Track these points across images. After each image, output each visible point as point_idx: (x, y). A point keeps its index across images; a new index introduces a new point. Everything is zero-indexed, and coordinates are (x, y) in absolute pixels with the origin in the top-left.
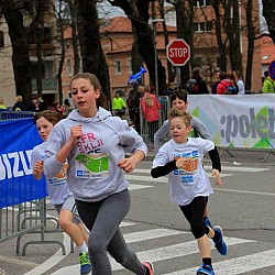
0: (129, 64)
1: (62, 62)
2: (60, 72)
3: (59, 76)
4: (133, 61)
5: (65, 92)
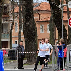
0: (48, 27)
2: (12, 30)
3: (11, 32)
4: (50, 26)
5: (14, 41)
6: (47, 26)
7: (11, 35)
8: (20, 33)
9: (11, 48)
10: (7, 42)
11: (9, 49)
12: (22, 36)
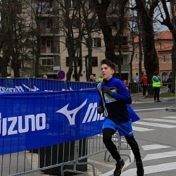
1: (133, 55)
2: (131, 61)
3: (131, 63)
4: (172, 56)
5: (134, 73)
6: (169, 56)
7: (131, 67)
8: (140, 64)
9: (132, 80)
10: (127, 74)
11: (129, 81)
12: (143, 67)
